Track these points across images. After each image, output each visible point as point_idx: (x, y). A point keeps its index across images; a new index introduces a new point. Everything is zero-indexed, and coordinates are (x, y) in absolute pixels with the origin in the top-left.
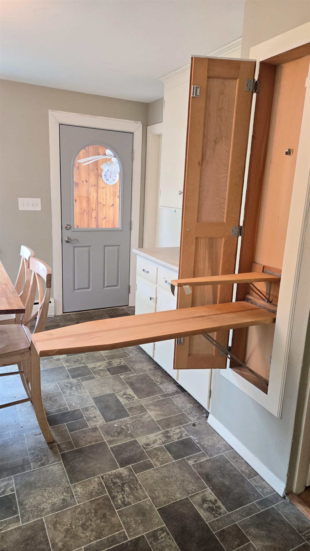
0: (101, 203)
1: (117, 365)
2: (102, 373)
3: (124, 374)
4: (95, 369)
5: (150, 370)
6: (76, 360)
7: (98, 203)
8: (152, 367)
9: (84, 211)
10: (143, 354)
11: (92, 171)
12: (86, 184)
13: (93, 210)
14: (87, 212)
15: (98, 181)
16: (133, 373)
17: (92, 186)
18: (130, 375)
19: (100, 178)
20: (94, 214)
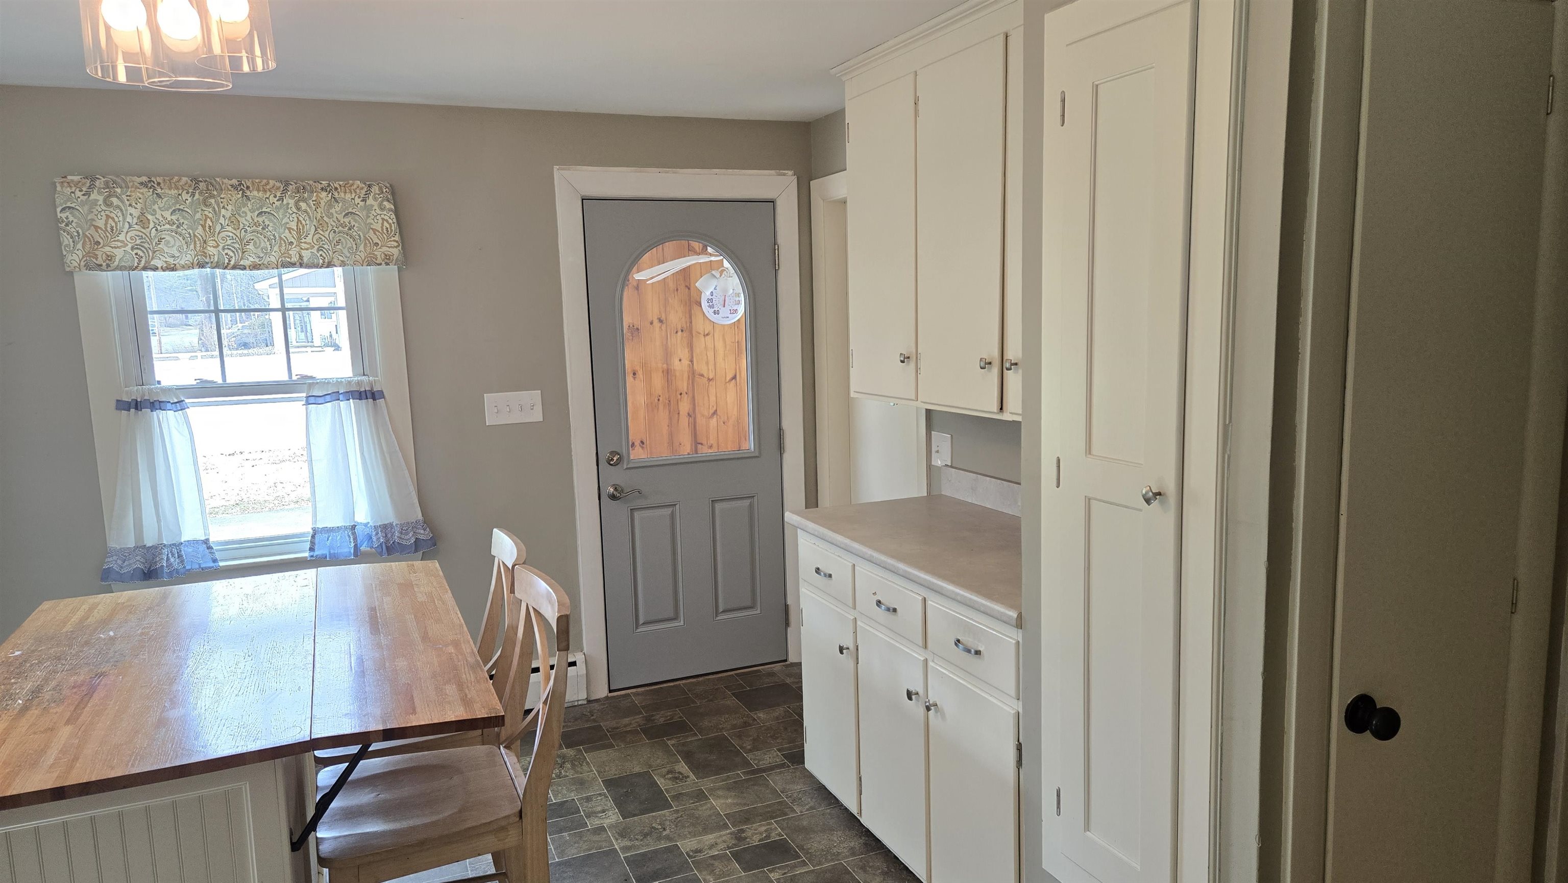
0: (702, 375)
1: (759, 841)
2: (718, 865)
3: (779, 868)
4: (699, 854)
5: (853, 853)
6: (646, 830)
7: (693, 375)
8: (856, 843)
9: (659, 400)
10: (830, 804)
11: (676, 292)
12: (660, 327)
13: (681, 394)
14: (667, 402)
15: (690, 317)
16: (804, 864)
17: (677, 332)
18: (797, 869)
19: (695, 308)
20: (684, 407)
